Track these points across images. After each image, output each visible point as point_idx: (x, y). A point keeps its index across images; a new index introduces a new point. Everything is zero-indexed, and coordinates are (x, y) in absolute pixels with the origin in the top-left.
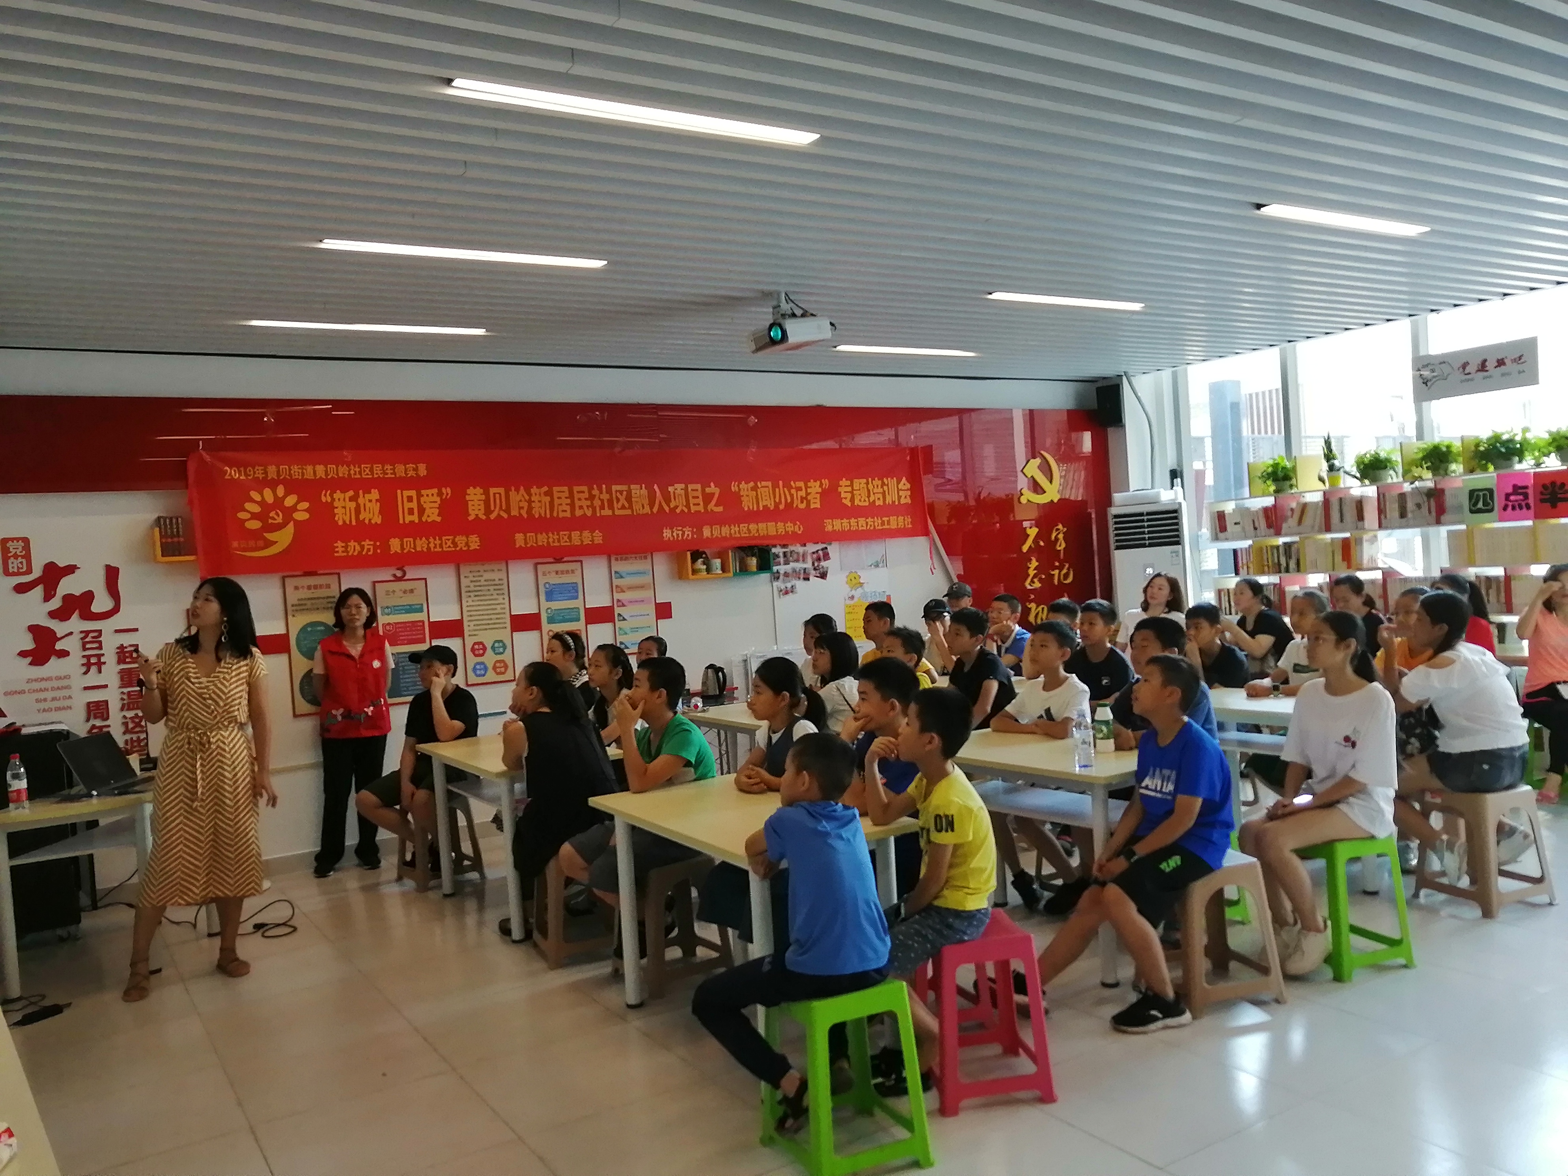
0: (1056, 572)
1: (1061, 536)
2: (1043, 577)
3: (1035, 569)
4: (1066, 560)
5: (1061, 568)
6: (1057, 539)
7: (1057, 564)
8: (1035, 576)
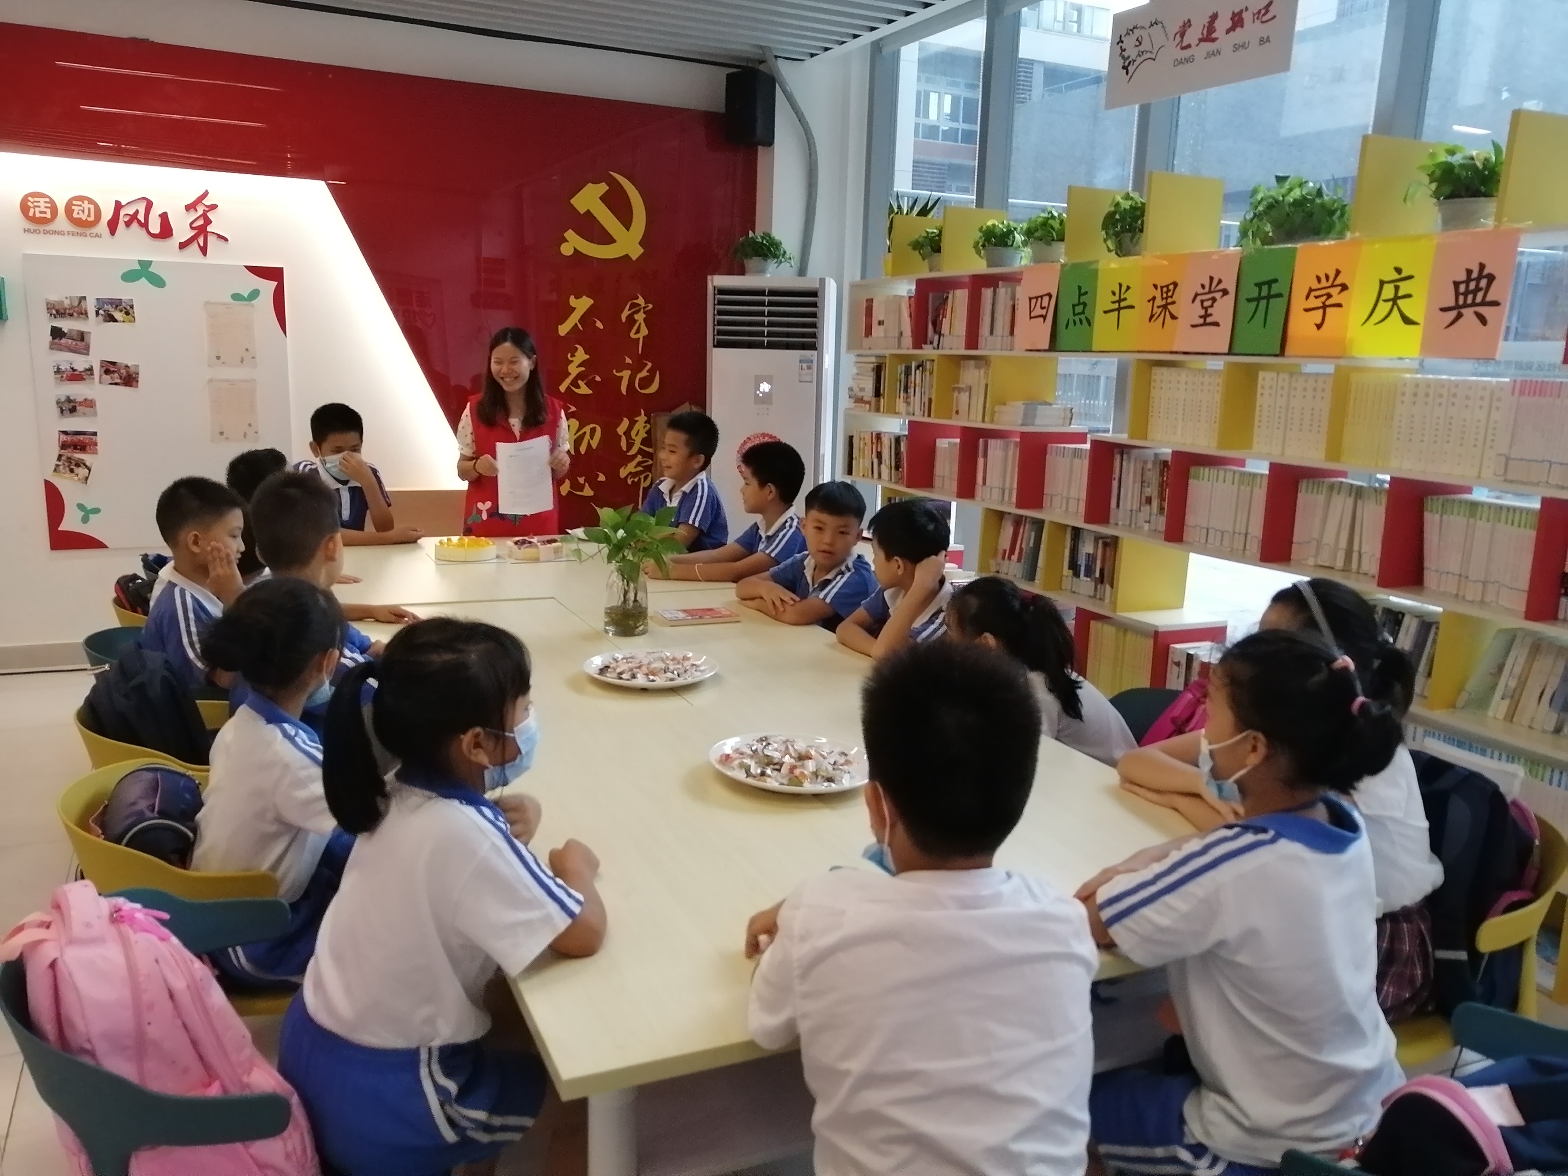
0: (626, 374)
1: (640, 317)
2: (598, 379)
3: (579, 366)
4: (646, 355)
5: (636, 369)
6: (631, 320)
7: (628, 360)
8: (580, 376)
